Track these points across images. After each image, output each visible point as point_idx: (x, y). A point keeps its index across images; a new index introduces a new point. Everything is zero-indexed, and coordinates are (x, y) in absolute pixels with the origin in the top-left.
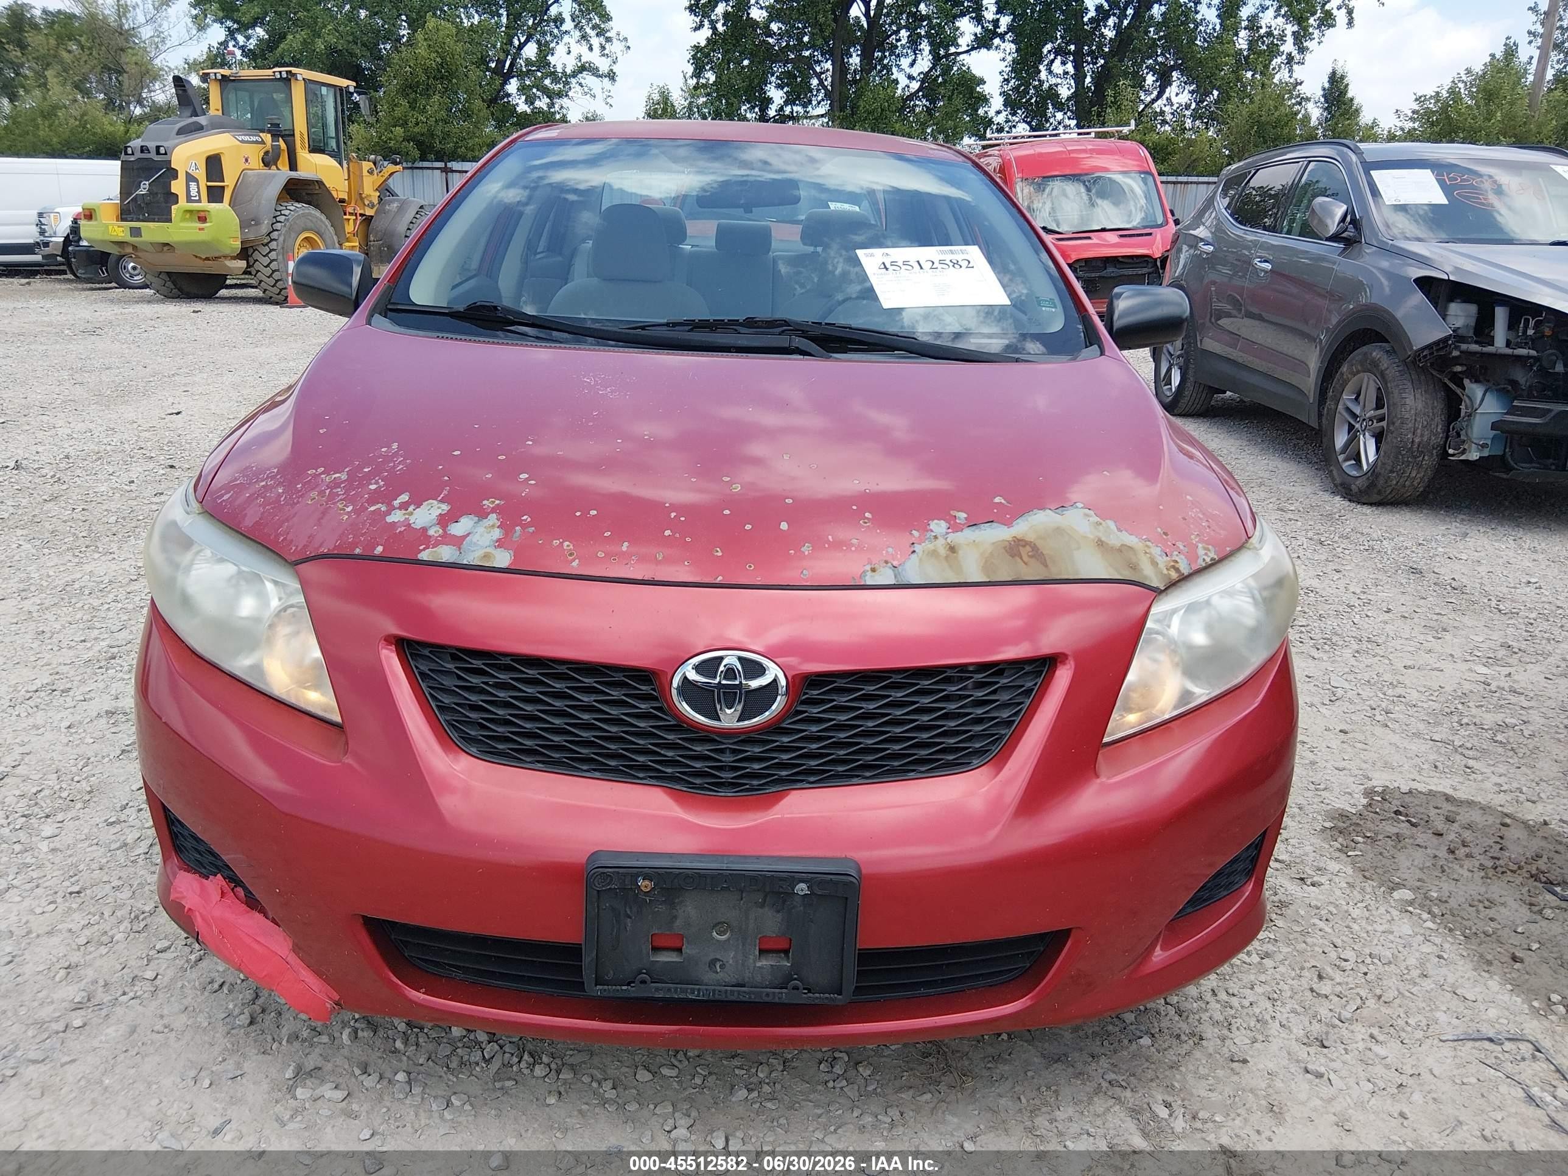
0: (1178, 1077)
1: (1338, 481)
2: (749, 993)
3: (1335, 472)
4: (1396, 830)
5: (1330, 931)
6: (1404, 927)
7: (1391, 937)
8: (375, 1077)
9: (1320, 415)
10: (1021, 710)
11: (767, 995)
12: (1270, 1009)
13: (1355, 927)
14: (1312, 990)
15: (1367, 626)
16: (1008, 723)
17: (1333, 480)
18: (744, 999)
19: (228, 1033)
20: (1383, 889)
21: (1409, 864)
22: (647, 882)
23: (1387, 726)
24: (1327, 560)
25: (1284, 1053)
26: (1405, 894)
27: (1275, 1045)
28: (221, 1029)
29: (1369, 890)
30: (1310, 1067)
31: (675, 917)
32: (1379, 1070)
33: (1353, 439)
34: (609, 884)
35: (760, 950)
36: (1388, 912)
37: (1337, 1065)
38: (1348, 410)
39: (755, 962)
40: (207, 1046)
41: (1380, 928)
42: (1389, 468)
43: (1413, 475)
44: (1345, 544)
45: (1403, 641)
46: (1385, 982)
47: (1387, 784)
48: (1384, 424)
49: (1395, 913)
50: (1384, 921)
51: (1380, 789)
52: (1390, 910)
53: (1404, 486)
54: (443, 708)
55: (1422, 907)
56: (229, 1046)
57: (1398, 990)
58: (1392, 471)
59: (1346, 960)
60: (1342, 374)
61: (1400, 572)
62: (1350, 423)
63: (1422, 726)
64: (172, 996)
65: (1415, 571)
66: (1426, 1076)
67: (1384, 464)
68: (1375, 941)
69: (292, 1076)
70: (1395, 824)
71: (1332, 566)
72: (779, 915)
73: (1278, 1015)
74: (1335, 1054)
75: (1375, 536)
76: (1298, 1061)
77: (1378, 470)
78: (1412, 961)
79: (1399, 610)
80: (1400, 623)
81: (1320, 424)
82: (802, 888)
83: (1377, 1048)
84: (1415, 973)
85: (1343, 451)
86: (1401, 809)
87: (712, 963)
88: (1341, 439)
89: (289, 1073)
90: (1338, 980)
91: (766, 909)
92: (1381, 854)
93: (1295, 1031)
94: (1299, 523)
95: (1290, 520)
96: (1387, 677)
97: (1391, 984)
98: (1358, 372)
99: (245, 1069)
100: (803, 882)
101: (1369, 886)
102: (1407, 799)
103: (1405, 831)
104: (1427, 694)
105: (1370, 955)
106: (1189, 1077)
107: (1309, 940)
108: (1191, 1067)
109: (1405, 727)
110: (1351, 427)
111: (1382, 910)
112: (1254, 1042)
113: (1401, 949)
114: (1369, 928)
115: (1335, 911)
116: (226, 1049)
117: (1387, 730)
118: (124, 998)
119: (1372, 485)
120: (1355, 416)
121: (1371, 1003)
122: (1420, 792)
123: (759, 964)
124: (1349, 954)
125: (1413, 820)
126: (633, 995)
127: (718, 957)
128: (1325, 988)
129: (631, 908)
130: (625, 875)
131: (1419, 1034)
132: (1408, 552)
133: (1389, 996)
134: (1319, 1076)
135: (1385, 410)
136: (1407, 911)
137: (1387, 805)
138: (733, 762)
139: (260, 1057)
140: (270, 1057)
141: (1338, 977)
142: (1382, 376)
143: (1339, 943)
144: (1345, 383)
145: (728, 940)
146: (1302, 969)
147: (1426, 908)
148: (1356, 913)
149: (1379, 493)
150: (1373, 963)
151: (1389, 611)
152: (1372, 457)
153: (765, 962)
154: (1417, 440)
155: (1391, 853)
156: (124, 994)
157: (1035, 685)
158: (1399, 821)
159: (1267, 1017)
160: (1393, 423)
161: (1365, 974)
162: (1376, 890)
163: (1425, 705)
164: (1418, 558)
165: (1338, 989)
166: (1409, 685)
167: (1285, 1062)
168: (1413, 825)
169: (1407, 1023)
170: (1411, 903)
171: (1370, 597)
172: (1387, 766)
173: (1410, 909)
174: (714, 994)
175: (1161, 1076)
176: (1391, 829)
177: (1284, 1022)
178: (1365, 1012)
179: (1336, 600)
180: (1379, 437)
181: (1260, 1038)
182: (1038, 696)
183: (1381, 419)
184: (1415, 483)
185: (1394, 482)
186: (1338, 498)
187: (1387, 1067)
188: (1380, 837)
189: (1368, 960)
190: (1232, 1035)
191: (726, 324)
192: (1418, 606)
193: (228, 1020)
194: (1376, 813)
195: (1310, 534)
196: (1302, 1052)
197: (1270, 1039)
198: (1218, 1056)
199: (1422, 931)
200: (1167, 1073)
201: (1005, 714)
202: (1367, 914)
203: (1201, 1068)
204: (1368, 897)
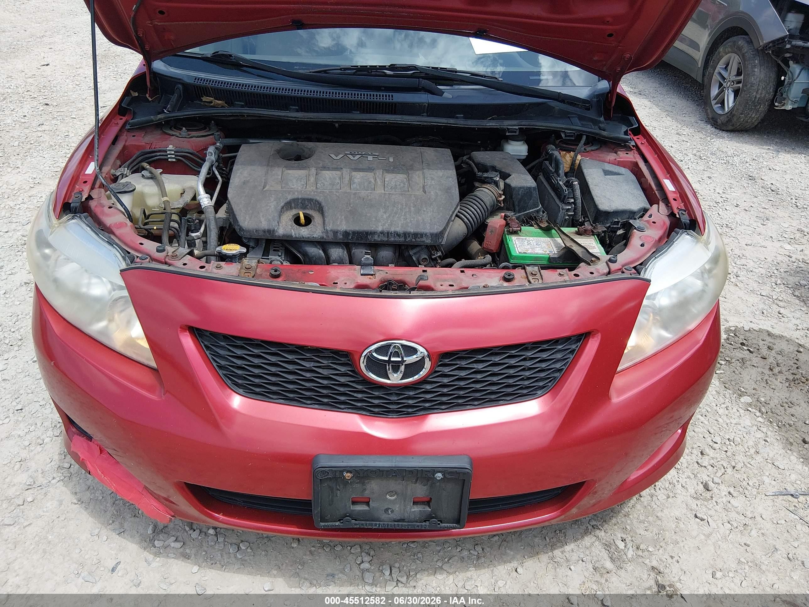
0: (629, 522)
1: (710, 116)
2: (408, 525)
3: (709, 111)
4: (741, 356)
5: (706, 423)
6: (747, 421)
7: (739, 427)
8: (197, 531)
9: (704, 75)
10: (568, 362)
11: (418, 526)
12: (676, 476)
13: (720, 420)
14: (697, 462)
15: (726, 216)
16: (559, 370)
17: (707, 115)
18: (405, 528)
19: (114, 504)
20: (735, 395)
21: (748, 377)
22: (349, 474)
23: (737, 285)
24: (704, 170)
25: (685, 506)
26: (746, 399)
27: (680, 499)
28: (110, 501)
29: (728, 396)
30: (698, 515)
31: (365, 489)
32: (733, 515)
33: (721, 92)
34: (326, 476)
35: (413, 502)
36: (738, 411)
37: (712, 512)
38: (720, 74)
39: (411, 509)
40: (103, 512)
41: (734, 422)
42: (741, 112)
43: (753, 116)
44: (713, 159)
45: (745, 227)
46: (737, 457)
47: (737, 325)
48: (740, 85)
49: (742, 411)
50: (736, 417)
51: (733, 329)
52: (739, 409)
53: (747, 122)
54: (221, 367)
55: (756, 406)
56: (115, 513)
57: (744, 463)
58: (742, 114)
59: (716, 443)
60: (719, 53)
61: (743, 178)
62: (720, 82)
63: (755, 285)
64: (80, 479)
65: (751, 178)
66: (758, 519)
67: (738, 109)
68: (731, 430)
69: (152, 532)
70: (741, 351)
71: (707, 174)
72: (425, 487)
73: (680, 480)
74: (711, 505)
75: (729, 154)
76: (691, 510)
77: (734, 112)
78: (751, 443)
79: (743, 205)
80: (743, 213)
81: (703, 80)
82: (439, 476)
83: (732, 501)
84: (752, 451)
85: (715, 99)
86: (744, 342)
87: (386, 510)
88: (714, 91)
89: (150, 531)
90: (711, 456)
91: (417, 484)
92: (734, 372)
93: (690, 490)
94: (689, 144)
95: (683, 141)
96: (737, 252)
97: (740, 459)
98: (729, 52)
99: (125, 527)
100: (439, 472)
101: (728, 393)
102: (748, 334)
103: (746, 356)
104: (758, 263)
105: (729, 439)
106: (635, 521)
107: (696, 430)
108: (635, 516)
109: (746, 286)
110: (721, 85)
111: (735, 410)
112: (668, 497)
113: (745, 435)
114: (728, 421)
115: (709, 410)
116: (113, 515)
117: (737, 288)
118: (54, 481)
119: (729, 121)
120: (724, 78)
121: (729, 470)
122: (754, 330)
123: (413, 510)
124: (718, 439)
125: (752, 350)
126: (341, 527)
127: (390, 507)
128: (705, 461)
129: (339, 486)
130: (336, 471)
131: (754, 491)
132: (748, 165)
133: (738, 467)
134: (702, 520)
135: (742, 77)
136: (748, 410)
137: (737, 339)
138: (398, 400)
139: (133, 519)
140: (138, 519)
141: (711, 453)
142: (743, 57)
143: (712, 431)
144: (721, 58)
145: (396, 499)
146: (693, 448)
147: (758, 408)
148: (721, 411)
149: (733, 125)
150: (730, 445)
151: (737, 206)
152: (731, 105)
153: (417, 509)
154: (758, 96)
155: (739, 371)
156: (54, 478)
157: (577, 347)
158: (743, 350)
159: (675, 481)
160: (746, 86)
161: (726, 451)
162: (731, 396)
163: (757, 271)
164: (752, 169)
165: (712, 461)
166: (749, 257)
167: (684, 511)
168: (750, 352)
169: (748, 484)
170: (750, 405)
171: (727, 196)
172: (737, 312)
173: (750, 409)
174: (388, 526)
175: (620, 522)
176: (739, 354)
177: (684, 485)
178: (726, 476)
179: (709, 198)
180: (737, 92)
181: (671, 495)
182: (578, 353)
183: (739, 82)
184: (753, 121)
185: (742, 120)
186: (709, 126)
187: (738, 513)
188: (733, 360)
189: (728, 443)
190: (656, 494)
191: (378, 69)
192: (753, 203)
193: (112, 494)
194: (731, 344)
195: (695, 152)
196: (693, 504)
197: (677, 496)
198: (649, 507)
199: (756, 424)
200: (623, 519)
201: (558, 366)
202: (727, 412)
203: (641, 516)
204: (727, 400)
